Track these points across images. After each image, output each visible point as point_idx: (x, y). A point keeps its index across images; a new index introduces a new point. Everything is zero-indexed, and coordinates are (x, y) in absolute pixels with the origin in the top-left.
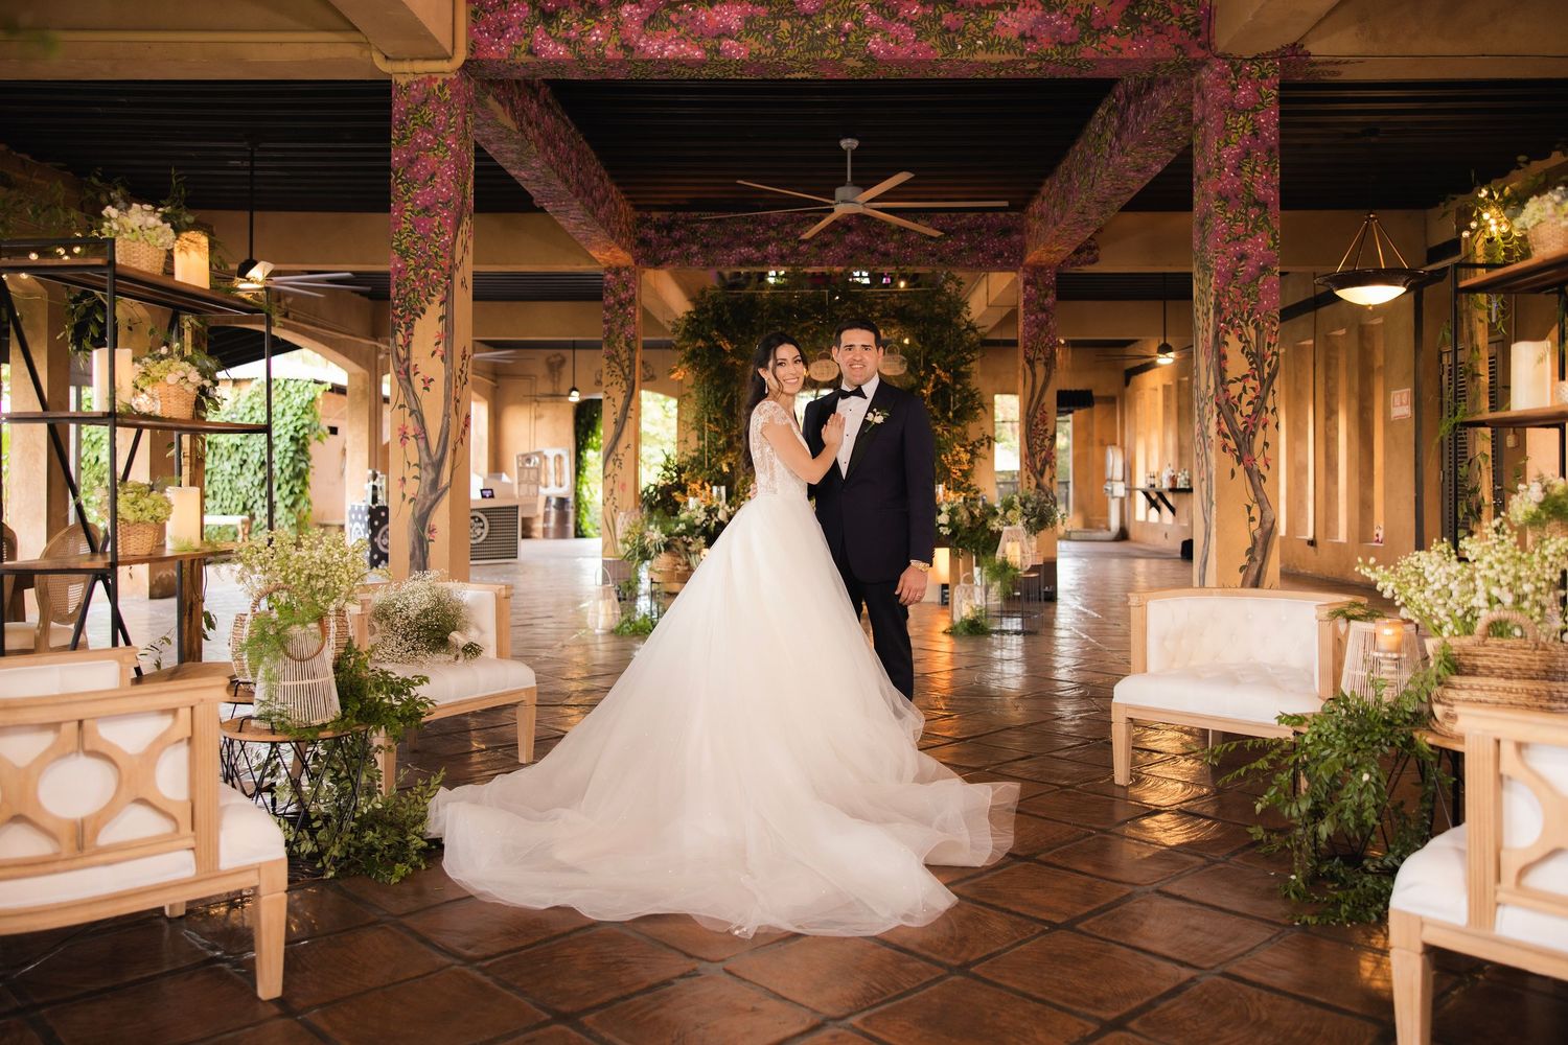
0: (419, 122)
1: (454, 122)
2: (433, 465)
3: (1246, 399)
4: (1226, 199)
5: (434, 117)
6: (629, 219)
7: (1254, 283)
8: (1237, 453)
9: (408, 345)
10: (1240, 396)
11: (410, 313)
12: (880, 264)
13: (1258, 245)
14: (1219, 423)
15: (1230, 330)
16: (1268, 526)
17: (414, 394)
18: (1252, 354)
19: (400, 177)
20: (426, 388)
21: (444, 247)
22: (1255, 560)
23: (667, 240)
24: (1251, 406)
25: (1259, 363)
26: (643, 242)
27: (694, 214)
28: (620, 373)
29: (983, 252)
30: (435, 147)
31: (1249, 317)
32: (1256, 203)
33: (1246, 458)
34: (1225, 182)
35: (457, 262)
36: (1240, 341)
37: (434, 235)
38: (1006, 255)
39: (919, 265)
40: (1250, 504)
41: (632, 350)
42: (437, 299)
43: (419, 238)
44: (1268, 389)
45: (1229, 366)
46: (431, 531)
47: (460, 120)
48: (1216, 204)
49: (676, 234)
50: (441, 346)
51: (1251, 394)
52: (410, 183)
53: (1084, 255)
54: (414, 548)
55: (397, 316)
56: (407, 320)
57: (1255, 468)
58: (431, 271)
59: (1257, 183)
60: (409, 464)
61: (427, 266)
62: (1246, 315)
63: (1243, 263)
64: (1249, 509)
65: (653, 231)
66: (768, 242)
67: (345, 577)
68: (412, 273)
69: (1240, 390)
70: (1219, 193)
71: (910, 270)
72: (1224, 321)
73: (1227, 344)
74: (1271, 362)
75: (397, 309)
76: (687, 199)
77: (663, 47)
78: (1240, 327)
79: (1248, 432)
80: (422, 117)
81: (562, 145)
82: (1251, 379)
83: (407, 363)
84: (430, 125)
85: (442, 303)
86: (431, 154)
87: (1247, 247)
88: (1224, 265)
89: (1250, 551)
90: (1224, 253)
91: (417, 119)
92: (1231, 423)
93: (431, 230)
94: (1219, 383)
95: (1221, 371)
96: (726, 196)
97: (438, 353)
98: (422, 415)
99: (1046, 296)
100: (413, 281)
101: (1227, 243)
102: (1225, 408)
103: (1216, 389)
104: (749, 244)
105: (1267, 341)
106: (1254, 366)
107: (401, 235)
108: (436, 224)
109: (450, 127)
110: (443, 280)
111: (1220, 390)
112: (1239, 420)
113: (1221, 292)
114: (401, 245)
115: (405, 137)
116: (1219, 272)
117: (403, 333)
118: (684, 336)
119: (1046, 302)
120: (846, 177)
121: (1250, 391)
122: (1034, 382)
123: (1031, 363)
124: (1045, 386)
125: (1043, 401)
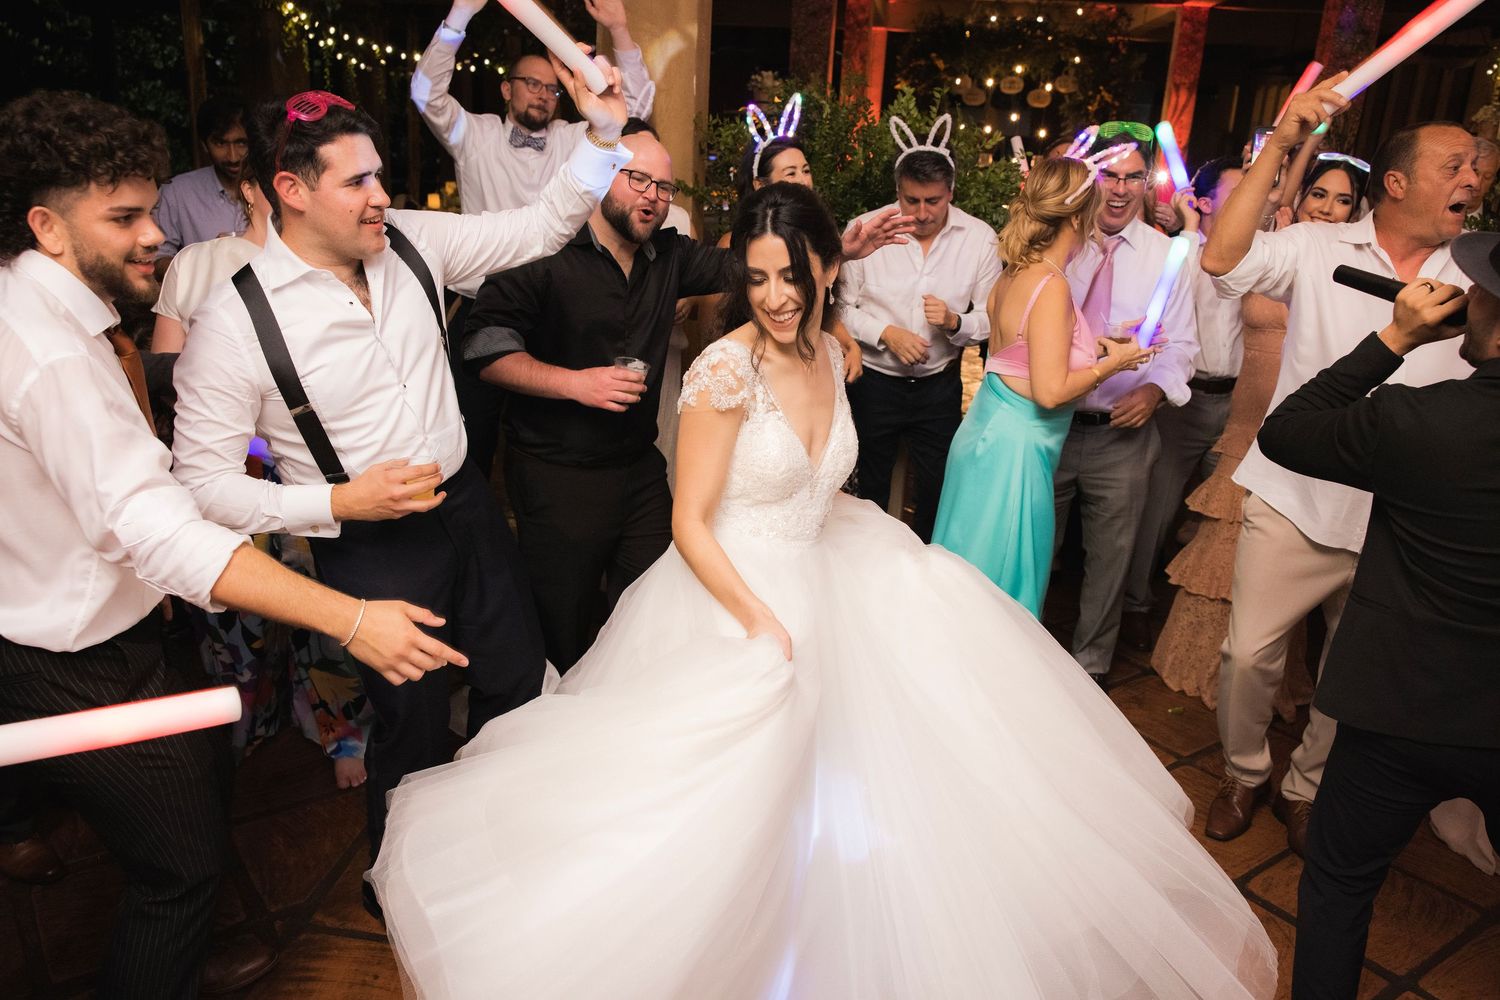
99: (1199, 31)
119: (1197, 37)
122: (1177, 102)
123: (1177, 87)
124: (1185, 106)
125: (1183, 118)
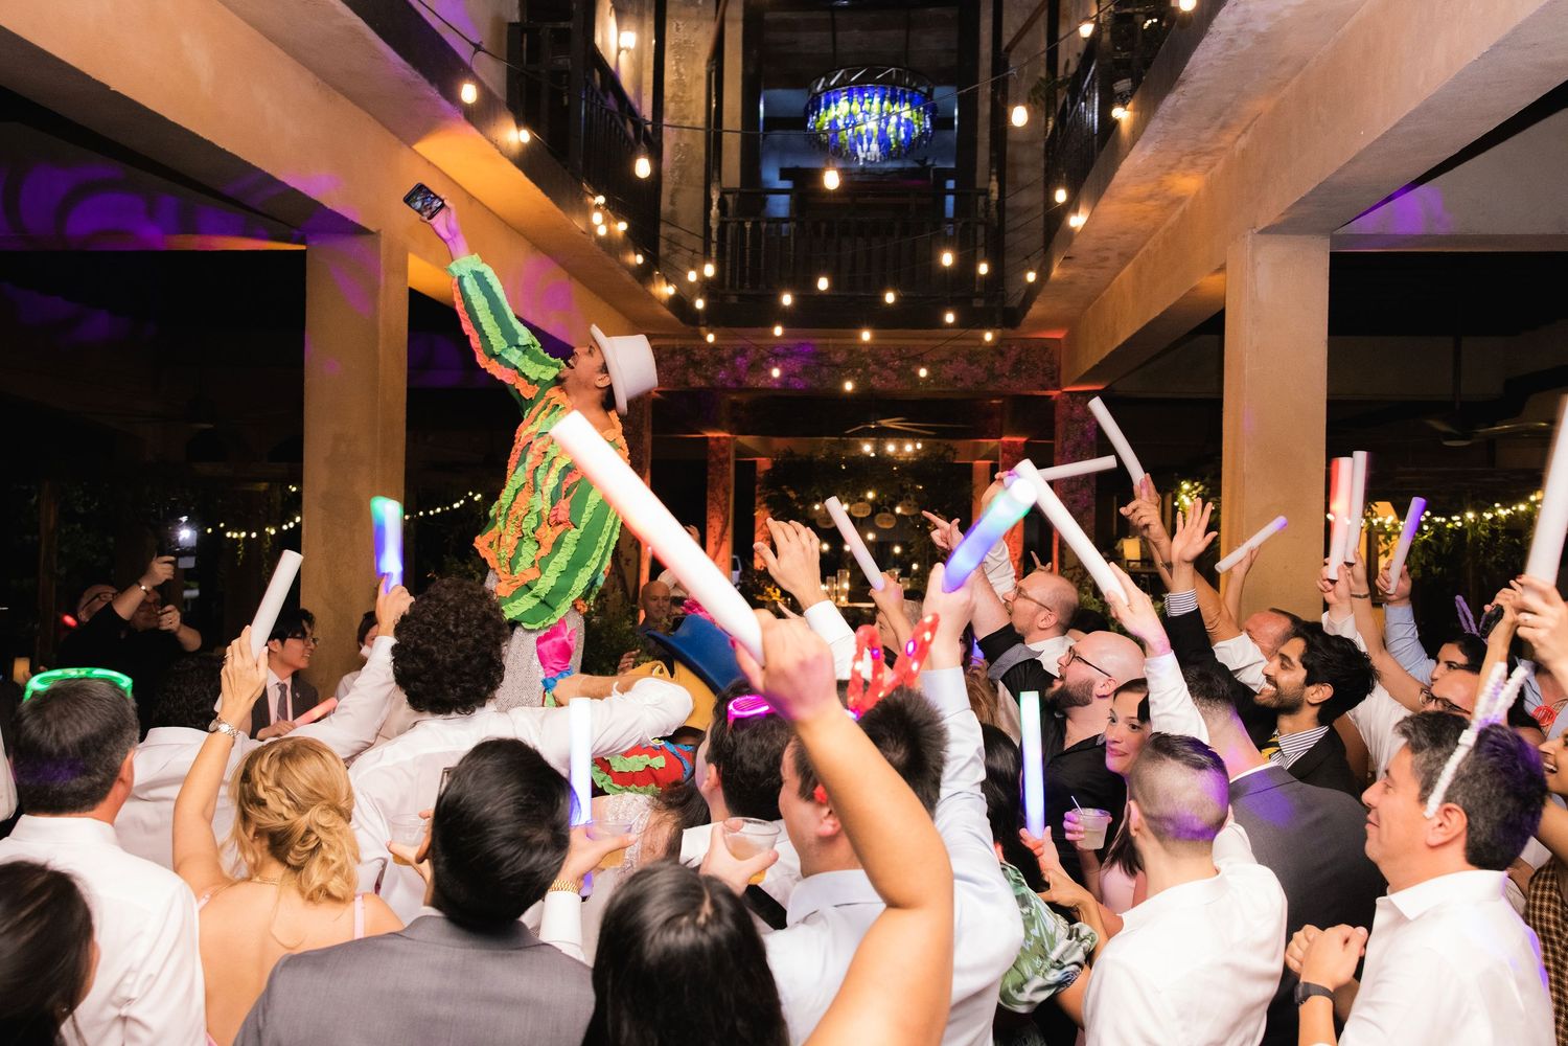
20: (627, 564)
23: (753, 418)
26: (737, 419)
28: (720, 509)
41: (728, 493)
49: (759, 414)
65: (743, 412)
77: (758, 382)
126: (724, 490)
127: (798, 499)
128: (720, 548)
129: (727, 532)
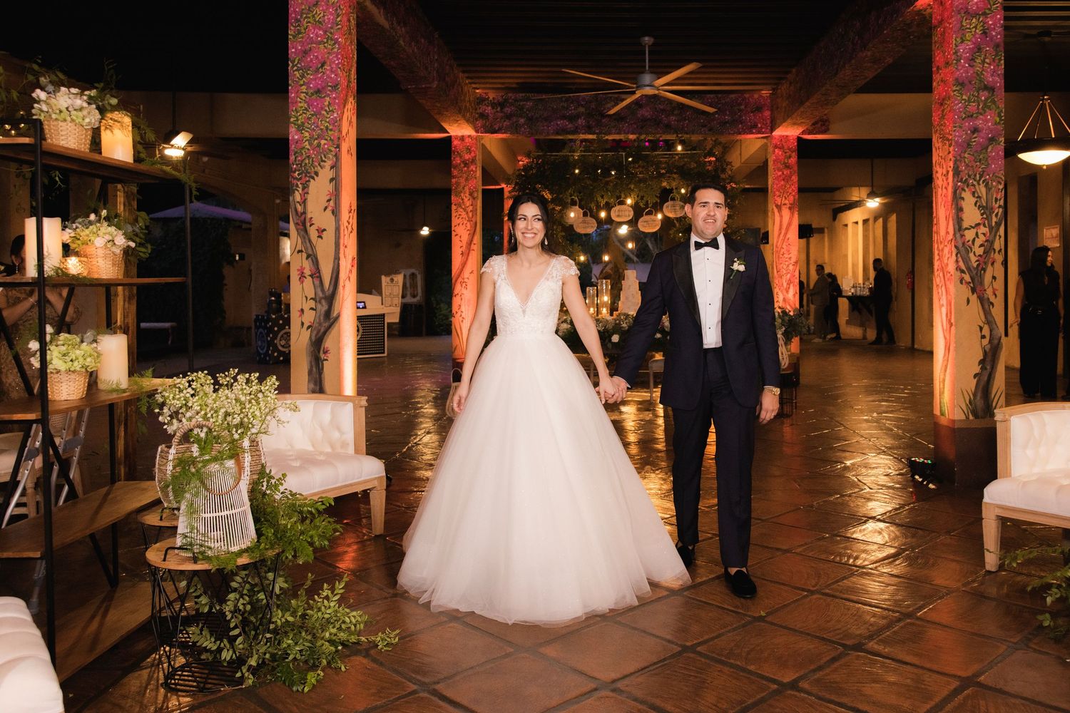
0: (311, 20)
1: (340, 21)
2: (325, 298)
3: (978, 242)
4: (962, 84)
5: (324, 16)
6: (471, 99)
7: (984, 151)
8: (972, 285)
9: (304, 202)
10: (974, 240)
11: (306, 176)
12: (664, 133)
13: (987, 121)
14: (957, 261)
15: (966, 189)
16: (996, 342)
17: (310, 241)
18: (983, 207)
19: (296, 65)
20: (320, 237)
21: (334, 122)
22: (986, 369)
23: (500, 114)
24: (982, 248)
25: (988, 213)
26: (483, 116)
27: (521, 95)
28: (466, 216)
29: (742, 124)
30: (325, 40)
31: (980, 178)
32: (986, 88)
33: (978, 289)
34: (961, 71)
35: (344, 133)
36: (974, 196)
37: (324, 112)
38: (759, 125)
39: (693, 134)
40: (982, 325)
41: (474, 199)
42: (328, 164)
43: (312, 115)
44: (995, 236)
45: (965, 216)
46: (326, 352)
47: (345, 19)
48: (954, 88)
49: (508, 110)
50: (332, 203)
51: (982, 238)
52: (305, 69)
53: (819, 125)
54: (311, 366)
55: (296, 178)
56: (303, 182)
57: (986, 296)
58: (323, 142)
59: (987, 72)
60: (306, 297)
61: (319, 137)
62: (978, 176)
63: (974, 136)
64: (981, 329)
65: (490, 108)
66: (578, 116)
67: (257, 413)
68: (307, 143)
69: (974, 236)
70: (957, 79)
71: (686, 137)
72: (961, 181)
73: (963, 199)
74: (998, 213)
75: (295, 172)
76: (517, 83)
78: (973, 185)
79: (980, 268)
80: (313, 16)
81: (423, 40)
82: (982, 226)
83: (304, 216)
84: (320, 23)
85: (332, 168)
86: (322, 46)
87: (979, 123)
88: (961, 136)
89: (982, 362)
90: (961, 127)
91: (309, 18)
92: (966, 261)
93: (322, 108)
94: (957, 230)
95: (959, 220)
96: (548, 81)
97: (330, 208)
98: (317, 259)
99: (790, 157)
100: (308, 149)
101: (963, 119)
102: (962, 249)
103: (954, 235)
104: (564, 117)
105: (995, 196)
106: (985, 216)
107: (297, 112)
108: (327, 103)
109: (337, 25)
110: (333, 149)
111: (958, 235)
112: (973, 259)
113: (958, 158)
114: (297, 120)
115: (299, 33)
116: (956, 142)
117: (300, 192)
118: (514, 188)
119: (790, 162)
120: (645, 66)
121: (982, 237)
122: (781, 222)
123: (779, 208)
124: (789, 224)
125: (788, 236)
126: (471, 194)
127: (553, 201)
128: (467, 259)
129: (475, 241)
